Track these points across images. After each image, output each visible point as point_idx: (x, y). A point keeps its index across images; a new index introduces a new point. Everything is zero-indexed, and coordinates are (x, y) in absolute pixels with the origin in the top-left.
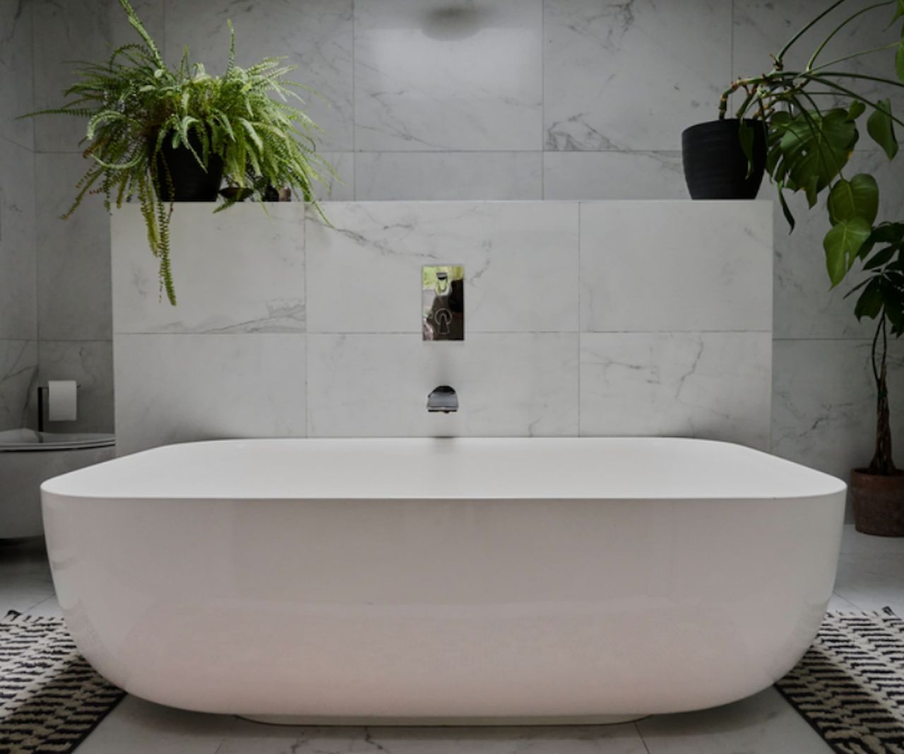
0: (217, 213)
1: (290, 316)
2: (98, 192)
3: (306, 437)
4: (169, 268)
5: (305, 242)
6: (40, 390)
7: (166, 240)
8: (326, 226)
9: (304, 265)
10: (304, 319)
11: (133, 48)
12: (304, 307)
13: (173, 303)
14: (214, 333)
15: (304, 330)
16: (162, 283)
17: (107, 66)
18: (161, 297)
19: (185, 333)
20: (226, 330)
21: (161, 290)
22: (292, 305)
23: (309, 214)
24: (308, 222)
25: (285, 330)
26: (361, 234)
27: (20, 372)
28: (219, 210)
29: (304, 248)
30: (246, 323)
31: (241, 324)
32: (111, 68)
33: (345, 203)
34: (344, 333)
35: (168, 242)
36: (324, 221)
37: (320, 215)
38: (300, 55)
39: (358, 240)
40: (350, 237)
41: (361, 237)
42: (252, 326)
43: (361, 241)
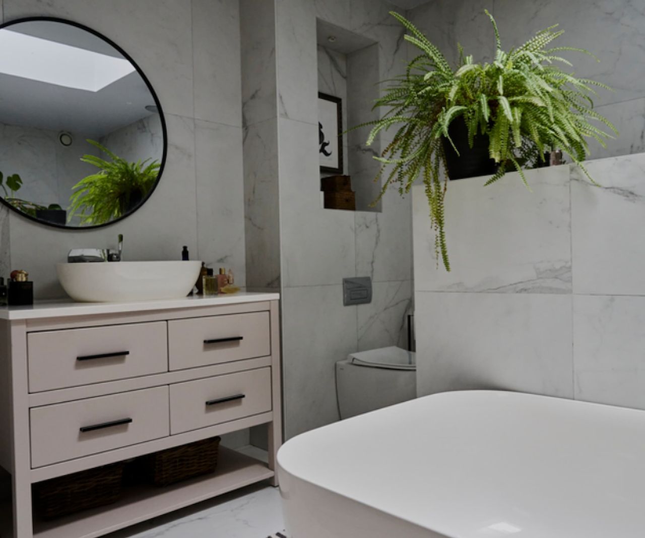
0: (488, 186)
1: (556, 278)
2: (396, 181)
3: (574, 399)
4: (444, 239)
5: (570, 204)
6: (409, 317)
7: (442, 216)
8: (591, 185)
9: (570, 227)
10: (570, 280)
11: (422, 58)
12: (570, 268)
13: (448, 269)
14: (488, 293)
15: (570, 291)
16: (438, 253)
17: (405, 78)
18: (437, 264)
19: (466, 292)
20: (500, 290)
21: (437, 259)
22: (558, 266)
23: (574, 176)
24: (574, 182)
25: (551, 290)
26: (631, 190)
27: (397, 304)
28: (489, 182)
29: (570, 208)
30: (515, 284)
31: (511, 285)
32: (408, 78)
33: (613, 158)
34: (612, 295)
35: (443, 217)
36: (589, 180)
37: (586, 175)
38: (611, 14)
39: (628, 196)
40: (619, 194)
41: (632, 193)
42: (521, 286)
43: (631, 197)
